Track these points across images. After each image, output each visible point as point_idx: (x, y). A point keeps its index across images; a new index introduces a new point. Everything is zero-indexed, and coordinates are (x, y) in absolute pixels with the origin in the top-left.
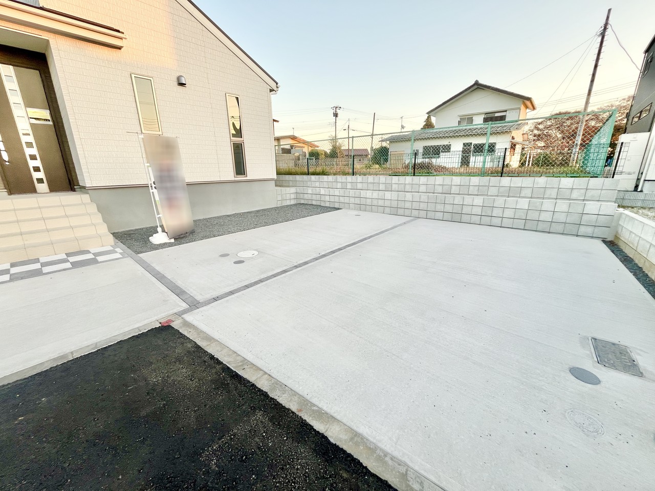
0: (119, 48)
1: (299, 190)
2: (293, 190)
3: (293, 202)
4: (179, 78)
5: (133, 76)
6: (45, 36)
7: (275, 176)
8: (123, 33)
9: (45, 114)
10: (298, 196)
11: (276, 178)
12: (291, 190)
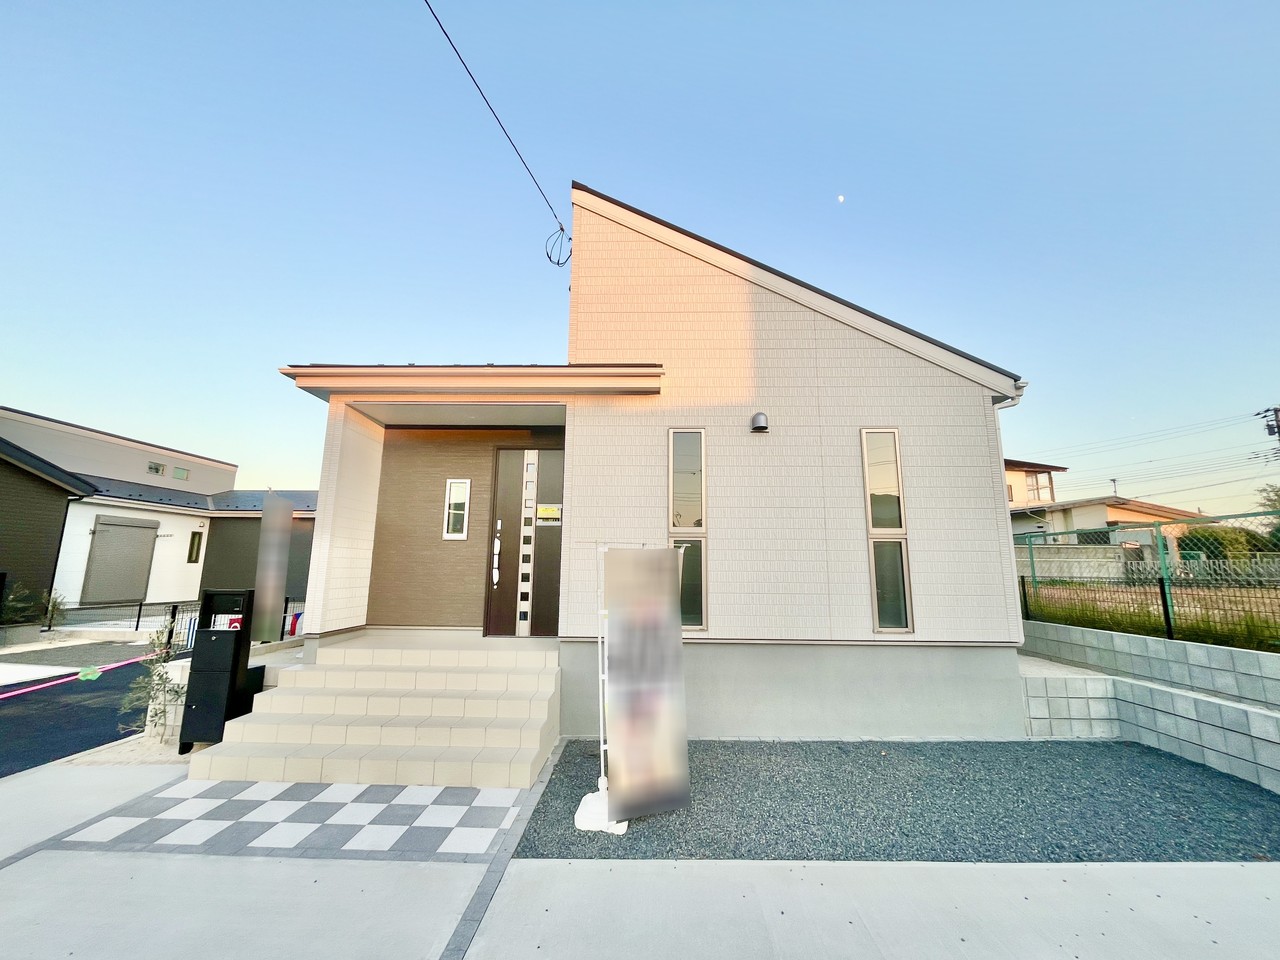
0: (657, 392)
4: (754, 419)
6: (560, 401)
8: (661, 366)
9: (556, 511)
10: (1127, 712)
11: (1021, 639)
12: (1090, 685)
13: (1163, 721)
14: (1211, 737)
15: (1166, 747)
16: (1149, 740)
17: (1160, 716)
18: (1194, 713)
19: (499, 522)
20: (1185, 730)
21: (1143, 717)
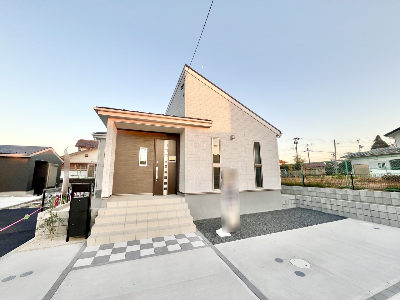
0: (209, 127)
1: (298, 197)
2: (293, 197)
3: (293, 206)
4: (231, 137)
5: (212, 138)
6: (184, 127)
7: (280, 187)
8: (213, 121)
9: (174, 158)
10: (298, 202)
11: (281, 188)
12: (292, 197)
13: (305, 203)
14: (314, 204)
15: (305, 207)
16: (302, 207)
17: (304, 201)
18: (311, 200)
19: (157, 161)
20: (309, 204)
21: (301, 202)
